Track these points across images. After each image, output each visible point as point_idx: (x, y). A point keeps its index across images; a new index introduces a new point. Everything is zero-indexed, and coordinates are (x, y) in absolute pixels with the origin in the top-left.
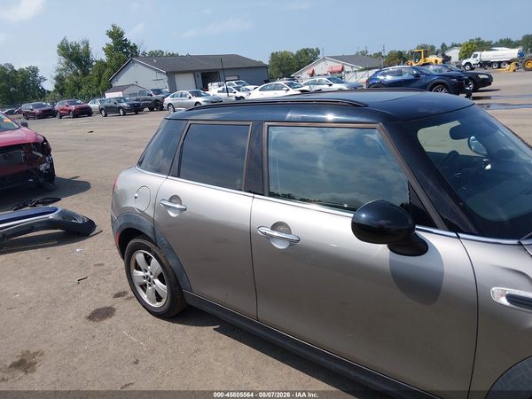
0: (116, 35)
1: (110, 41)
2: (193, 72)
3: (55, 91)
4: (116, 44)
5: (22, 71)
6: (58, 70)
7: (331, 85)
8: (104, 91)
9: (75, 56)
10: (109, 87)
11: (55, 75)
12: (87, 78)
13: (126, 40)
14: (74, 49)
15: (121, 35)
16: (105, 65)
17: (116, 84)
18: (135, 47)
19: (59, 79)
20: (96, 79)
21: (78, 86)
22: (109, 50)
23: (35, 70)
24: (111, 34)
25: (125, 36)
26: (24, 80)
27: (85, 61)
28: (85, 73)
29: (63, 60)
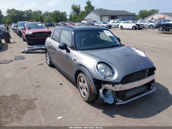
0: (89, 3)
1: (86, 5)
2: (109, 16)
3: (69, 19)
4: (88, 6)
5: (62, 13)
6: (71, 13)
7: (148, 23)
8: (82, 20)
9: (76, 9)
10: (83, 19)
11: (70, 14)
12: (78, 16)
13: (91, 5)
14: (76, 7)
15: (90, 3)
16: (84, 12)
17: (85, 18)
18: (93, 7)
19: (71, 16)
20: (80, 16)
21: (75, 18)
22: (86, 8)
23: (65, 13)
24: (87, 3)
25: (91, 4)
26: (62, 15)
27: (78, 11)
28: (78, 15)
29: (73, 10)
